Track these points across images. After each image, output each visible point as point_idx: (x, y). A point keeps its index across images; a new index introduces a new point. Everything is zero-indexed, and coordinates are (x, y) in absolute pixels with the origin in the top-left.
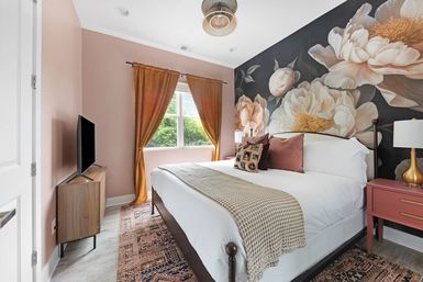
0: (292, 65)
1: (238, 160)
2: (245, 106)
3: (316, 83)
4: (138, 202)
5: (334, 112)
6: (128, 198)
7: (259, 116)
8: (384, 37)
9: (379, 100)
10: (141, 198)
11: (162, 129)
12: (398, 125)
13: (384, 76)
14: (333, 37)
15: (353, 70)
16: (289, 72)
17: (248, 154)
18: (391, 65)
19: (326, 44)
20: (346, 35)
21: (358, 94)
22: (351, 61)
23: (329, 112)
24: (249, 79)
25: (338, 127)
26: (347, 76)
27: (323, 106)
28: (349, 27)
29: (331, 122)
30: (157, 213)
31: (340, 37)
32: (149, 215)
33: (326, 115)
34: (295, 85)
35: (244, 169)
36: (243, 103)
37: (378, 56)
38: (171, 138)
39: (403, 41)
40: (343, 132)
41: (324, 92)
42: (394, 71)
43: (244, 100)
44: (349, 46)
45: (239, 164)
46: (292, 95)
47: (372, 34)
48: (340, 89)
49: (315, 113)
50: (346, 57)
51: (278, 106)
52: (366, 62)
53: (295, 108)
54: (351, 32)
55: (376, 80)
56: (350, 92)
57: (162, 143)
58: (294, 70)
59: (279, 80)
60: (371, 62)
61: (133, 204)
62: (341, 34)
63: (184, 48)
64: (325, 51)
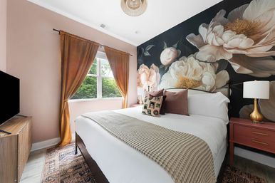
0: (176, 45)
1: (145, 107)
2: (144, 71)
3: (191, 58)
4: (63, 144)
5: (202, 76)
6: (54, 141)
7: (154, 78)
8: (233, 31)
9: (230, 69)
10: (66, 140)
11: (84, 86)
12: (246, 84)
13: (233, 54)
14: (202, 29)
15: (214, 50)
16: (174, 50)
17: (153, 103)
18: (237, 48)
19: (197, 33)
20: (210, 29)
21: (217, 65)
22: (213, 45)
23: (199, 76)
24: (147, 54)
25: (205, 86)
26: (210, 54)
27: (195, 72)
28: (212, 23)
29: (200, 82)
30: (79, 153)
31: (206, 30)
32: (73, 155)
33: (197, 78)
34: (177, 59)
35: (150, 114)
36: (143, 70)
37: (230, 42)
38: (91, 92)
39: (244, 34)
40: (208, 88)
41: (196, 63)
42: (239, 52)
43: (143, 67)
44: (212, 35)
45: (146, 111)
46: (176, 65)
47: (226, 29)
48: (206, 62)
49: (190, 76)
50: (210, 42)
51: (166, 72)
52: (222, 46)
53: (177, 73)
54: (213, 27)
55: (228, 57)
56: (212, 63)
57: (84, 95)
58: (177, 49)
59: (167, 55)
60: (225, 46)
61: (59, 146)
62: (207, 28)
63: (103, 26)
64: (197, 38)
